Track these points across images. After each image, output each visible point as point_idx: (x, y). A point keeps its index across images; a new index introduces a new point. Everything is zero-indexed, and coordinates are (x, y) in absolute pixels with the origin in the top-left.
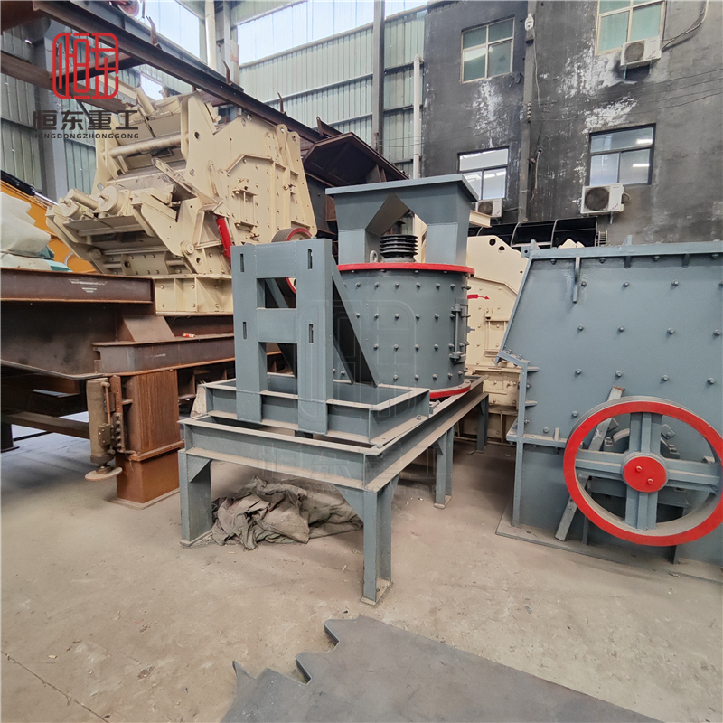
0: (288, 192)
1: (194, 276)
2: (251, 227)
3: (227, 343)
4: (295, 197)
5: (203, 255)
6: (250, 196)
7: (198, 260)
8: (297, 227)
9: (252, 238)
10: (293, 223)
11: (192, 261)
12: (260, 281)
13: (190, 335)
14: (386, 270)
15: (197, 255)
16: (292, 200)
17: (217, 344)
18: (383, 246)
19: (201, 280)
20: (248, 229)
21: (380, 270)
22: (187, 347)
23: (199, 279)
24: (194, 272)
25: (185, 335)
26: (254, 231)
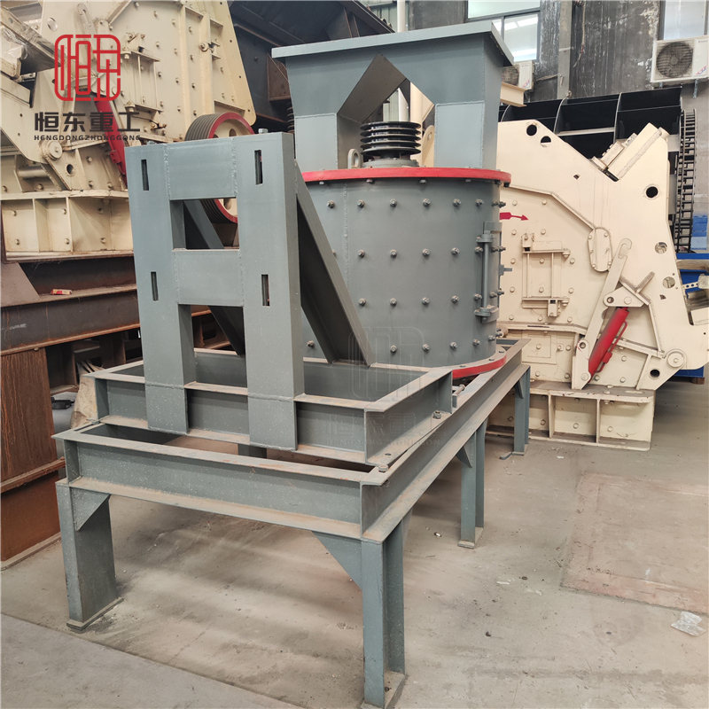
0: (208, 55)
1: (65, 194)
2: (151, 112)
3: (124, 302)
4: (220, 63)
5: (77, 161)
6: (148, 62)
7: (69, 168)
8: (223, 112)
9: (154, 130)
10: (217, 104)
11: (60, 169)
12: (176, 204)
13: (64, 291)
14: (374, 181)
15: (67, 160)
16: (214, 68)
17: (107, 304)
18: (366, 141)
19: (75, 200)
20: (147, 116)
21: (365, 179)
22: (60, 311)
23: (73, 199)
24: (64, 187)
25: (55, 291)
26: (157, 118)
